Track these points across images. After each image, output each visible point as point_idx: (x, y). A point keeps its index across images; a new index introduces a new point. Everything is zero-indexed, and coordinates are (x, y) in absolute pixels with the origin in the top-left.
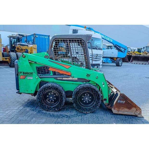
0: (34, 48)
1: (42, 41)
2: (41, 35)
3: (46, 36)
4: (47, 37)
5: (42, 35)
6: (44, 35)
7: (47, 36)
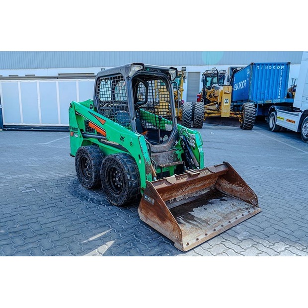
0: (225, 93)
1: (267, 77)
2: (267, 64)
3: (279, 64)
4: (282, 67)
5: (271, 64)
6: (275, 64)
7: (283, 64)
